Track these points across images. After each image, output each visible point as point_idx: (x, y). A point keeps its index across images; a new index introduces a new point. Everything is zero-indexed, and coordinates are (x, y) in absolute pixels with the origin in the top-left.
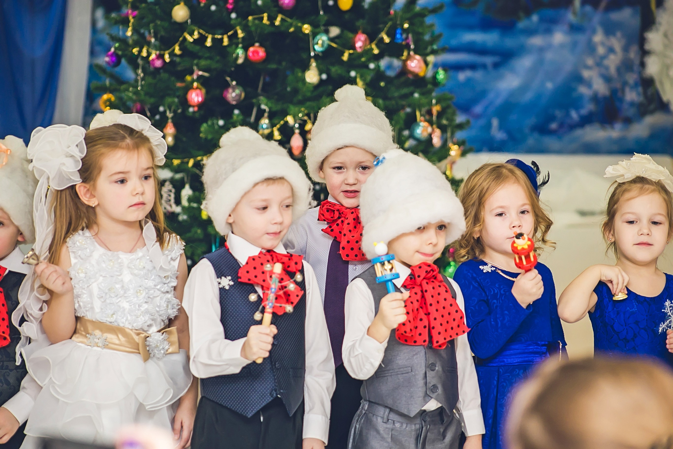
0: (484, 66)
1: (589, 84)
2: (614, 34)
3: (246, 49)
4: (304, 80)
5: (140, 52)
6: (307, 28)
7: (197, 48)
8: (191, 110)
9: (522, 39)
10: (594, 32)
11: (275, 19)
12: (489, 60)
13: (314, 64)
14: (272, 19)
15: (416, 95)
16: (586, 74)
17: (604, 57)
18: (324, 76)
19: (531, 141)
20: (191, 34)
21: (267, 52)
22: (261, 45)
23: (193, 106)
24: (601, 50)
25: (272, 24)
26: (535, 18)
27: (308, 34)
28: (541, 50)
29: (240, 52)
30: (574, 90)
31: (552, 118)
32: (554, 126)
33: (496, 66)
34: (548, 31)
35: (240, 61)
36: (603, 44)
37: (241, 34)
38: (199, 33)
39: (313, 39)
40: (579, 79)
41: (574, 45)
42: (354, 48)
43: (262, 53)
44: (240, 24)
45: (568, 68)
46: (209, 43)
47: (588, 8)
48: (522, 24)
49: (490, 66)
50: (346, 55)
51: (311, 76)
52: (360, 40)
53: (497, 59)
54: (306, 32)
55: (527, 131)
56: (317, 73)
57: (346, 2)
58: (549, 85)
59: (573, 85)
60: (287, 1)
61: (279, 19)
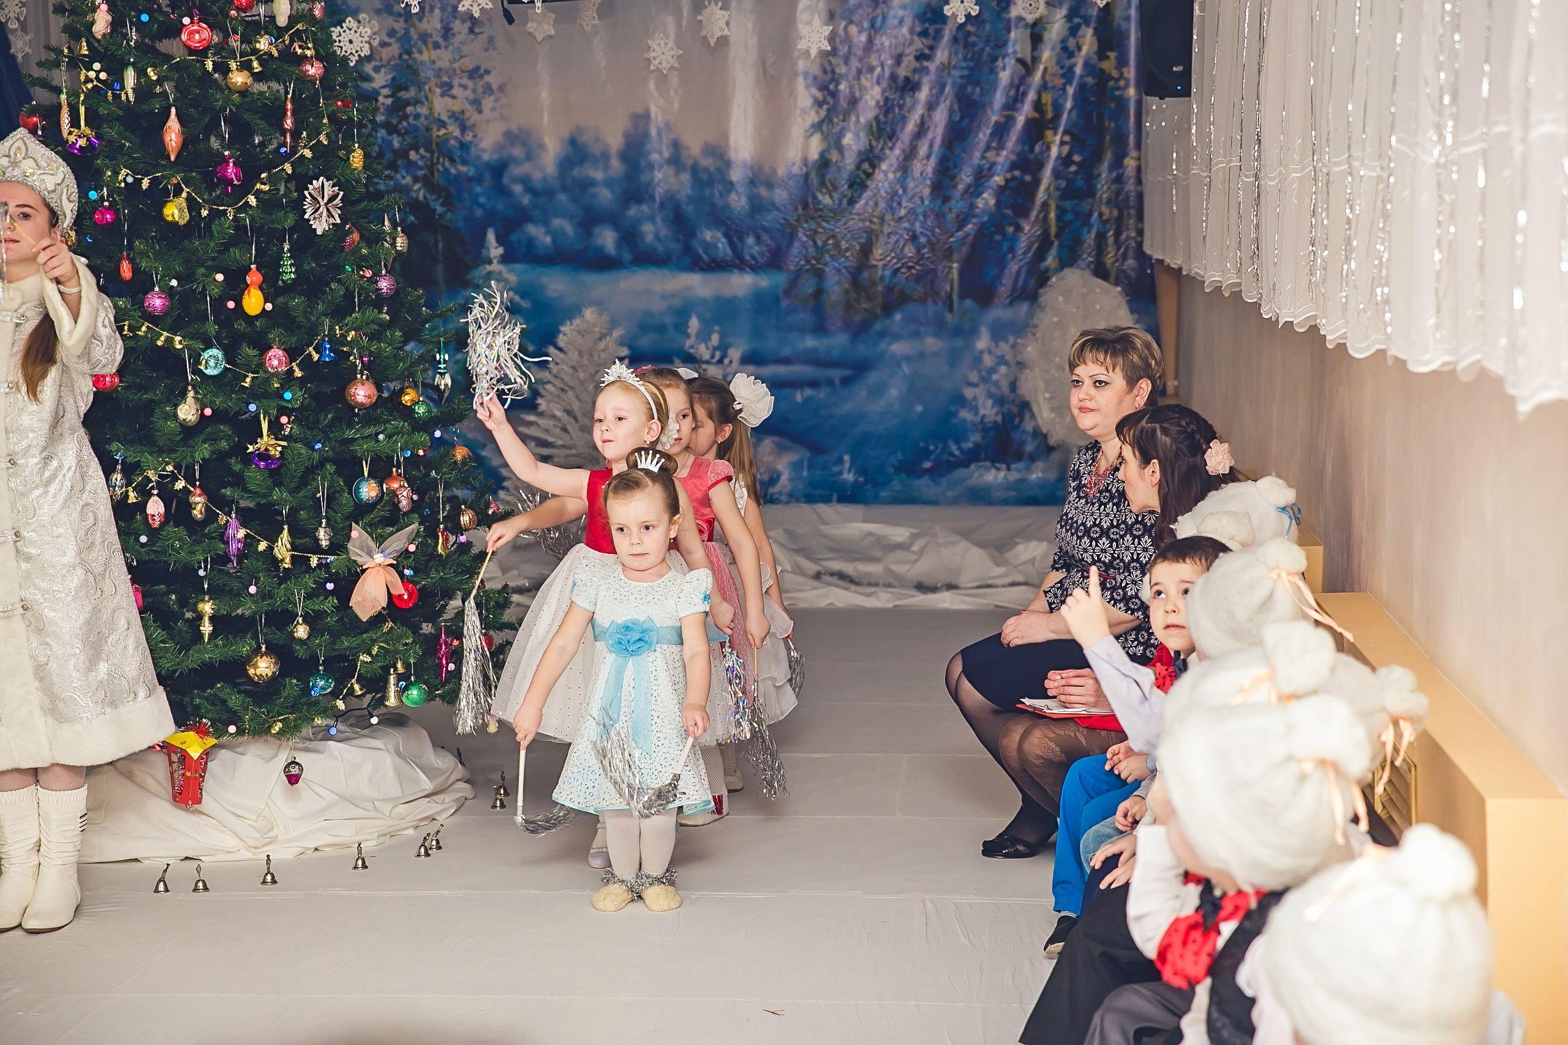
0: (830, 382)
1: (975, 409)
12: (836, 374)
13: (191, 394)
14: (134, 328)
15: (381, 437)
16: (969, 393)
17: (992, 370)
18: (208, 412)
24: (988, 361)
25: (135, 336)
26: (898, 317)
27: (183, 350)
30: (955, 414)
31: (926, 454)
32: (927, 465)
33: (846, 381)
36: (990, 352)
39: (196, 356)
40: (961, 401)
42: (261, 367)
47: (969, 303)
49: (837, 382)
50: (248, 380)
51: (187, 411)
52: (276, 359)
53: (847, 372)
54: (179, 347)
55: (891, 470)
56: (194, 407)
57: (254, 302)
58: (919, 408)
59: (952, 409)
60: (156, 302)
61: (144, 329)
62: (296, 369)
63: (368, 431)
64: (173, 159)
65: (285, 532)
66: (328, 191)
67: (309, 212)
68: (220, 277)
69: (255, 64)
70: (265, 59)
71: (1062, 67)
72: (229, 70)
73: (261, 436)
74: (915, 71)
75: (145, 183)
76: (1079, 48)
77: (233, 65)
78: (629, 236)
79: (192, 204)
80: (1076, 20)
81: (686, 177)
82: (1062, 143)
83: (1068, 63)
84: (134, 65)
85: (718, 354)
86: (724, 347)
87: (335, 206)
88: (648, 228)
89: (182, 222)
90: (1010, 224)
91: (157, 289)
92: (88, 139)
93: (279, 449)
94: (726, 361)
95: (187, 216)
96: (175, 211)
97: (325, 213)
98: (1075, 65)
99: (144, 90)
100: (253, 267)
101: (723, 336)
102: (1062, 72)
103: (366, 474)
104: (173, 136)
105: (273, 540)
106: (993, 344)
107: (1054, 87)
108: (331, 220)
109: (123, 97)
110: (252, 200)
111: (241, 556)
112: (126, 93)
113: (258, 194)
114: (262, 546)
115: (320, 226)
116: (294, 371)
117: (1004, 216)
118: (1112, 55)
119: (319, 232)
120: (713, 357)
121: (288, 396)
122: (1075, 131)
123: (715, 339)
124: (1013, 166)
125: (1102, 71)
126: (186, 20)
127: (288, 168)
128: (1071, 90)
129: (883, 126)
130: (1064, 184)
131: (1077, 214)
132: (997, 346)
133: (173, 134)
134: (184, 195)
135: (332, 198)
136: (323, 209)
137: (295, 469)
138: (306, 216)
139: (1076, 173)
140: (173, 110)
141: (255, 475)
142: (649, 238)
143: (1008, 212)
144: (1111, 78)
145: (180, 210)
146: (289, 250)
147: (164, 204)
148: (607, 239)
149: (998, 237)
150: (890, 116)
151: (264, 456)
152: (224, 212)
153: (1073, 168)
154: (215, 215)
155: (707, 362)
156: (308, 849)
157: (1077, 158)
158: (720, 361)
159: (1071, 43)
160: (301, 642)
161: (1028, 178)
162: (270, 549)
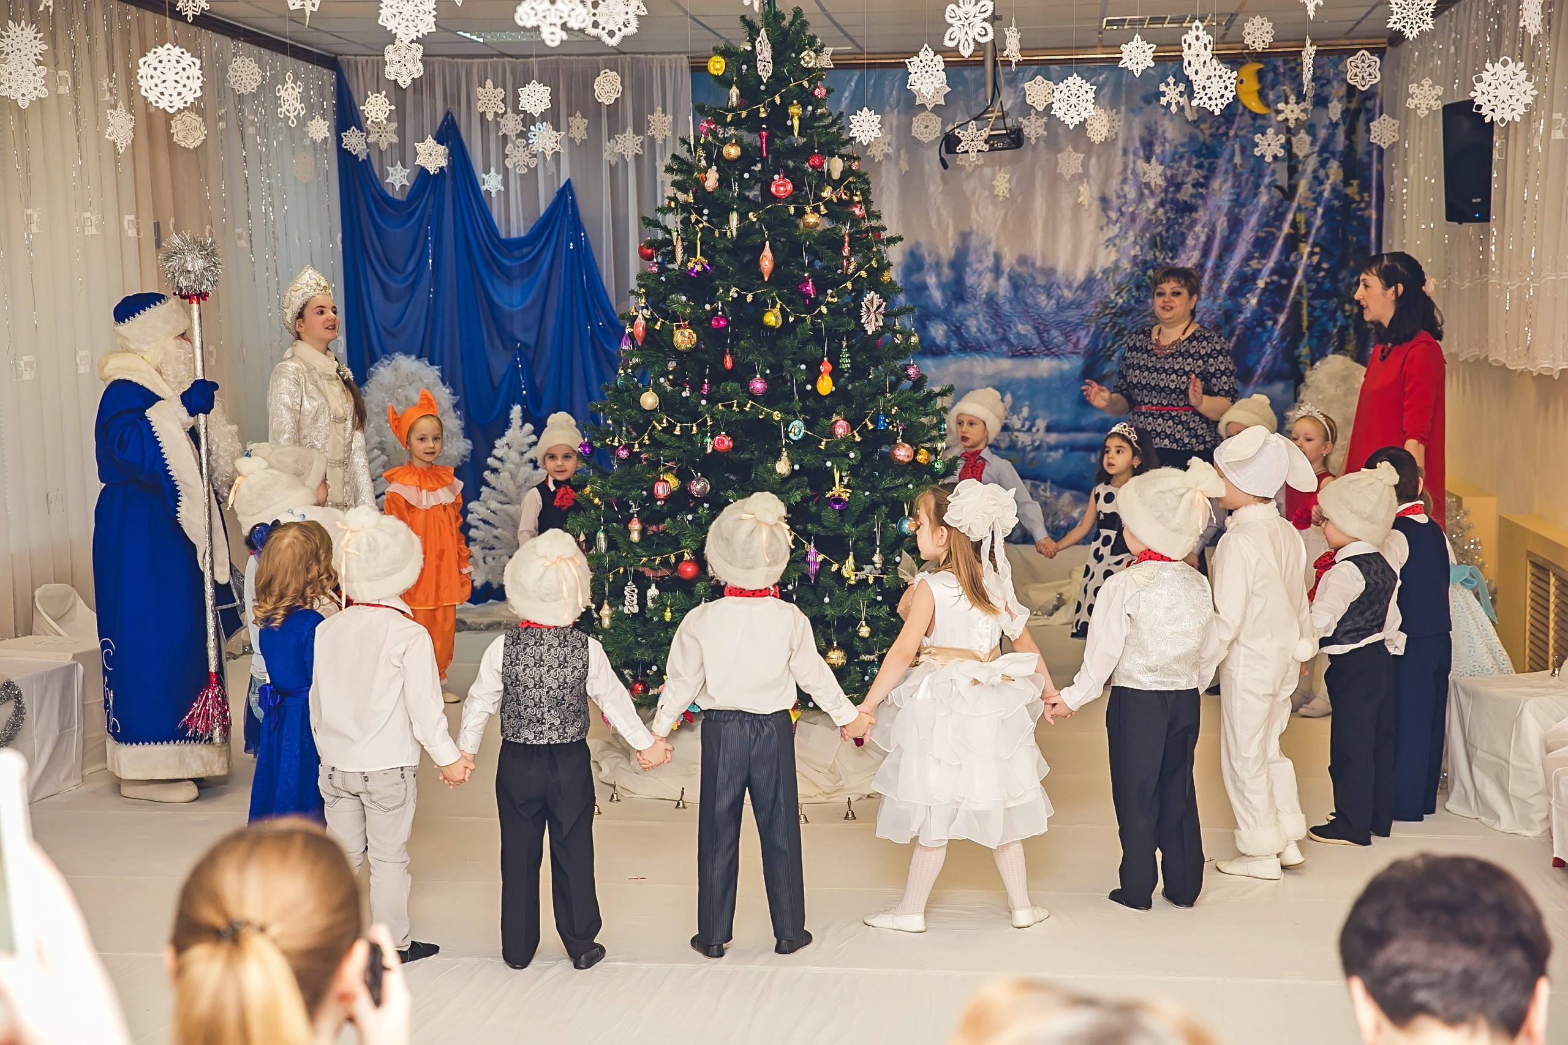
3: (712, 437)
4: (774, 470)
5: (613, 441)
6: (777, 416)
7: (666, 437)
8: (659, 503)
11: (746, 406)
13: (785, 454)
14: (741, 406)
15: (910, 486)
18: (797, 467)
20: (660, 422)
21: (733, 440)
22: (728, 434)
23: (661, 500)
25: (742, 411)
27: (779, 422)
29: (709, 440)
35: (709, 450)
37: (709, 423)
38: (667, 420)
39: (787, 426)
42: (832, 434)
43: (728, 443)
44: (708, 411)
46: (677, 432)
50: (823, 443)
51: (783, 467)
52: (841, 428)
54: (777, 419)
56: (788, 463)
57: (825, 386)
60: (758, 386)
61: (749, 405)
62: (856, 434)
63: (899, 482)
64: (766, 279)
65: (851, 557)
66: (876, 302)
67: (864, 318)
68: (803, 367)
69: (822, 208)
70: (828, 203)
71: (1314, 193)
72: (805, 213)
73: (834, 485)
74: (1192, 196)
75: (749, 298)
76: (1328, 177)
77: (808, 209)
78: (957, 330)
79: (784, 315)
80: (1326, 155)
81: (1004, 282)
82: (1311, 254)
83: (1318, 189)
84: (737, 210)
85: (1027, 424)
86: (1032, 419)
87: (880, 313)
88: (972, 325)
89: (778, 326)
90: (1269, 319)
91: (758, 376)
92: (703, 266)
93: (848, 495)
94: (1034, 430)
95: (780, 321)
96: (772, 318)
97: (874, 319)
98: (1324, 190)
99: (746, 230)
100: (825, 359)
101: (1032, 409)
102: (1313, 196)
103: (907, 514)
104: (767, 263)
105: (842, 562)
107: (1306, 208)
108: (877, 324)
109: (729, 234)
110: (824, 310)
111: (817, 575)
112: (731, 231)
113: (828, 304)
114: (835, 567)
115: (870, 329)
116: (855, 437)
117: (1265, 313)
118: (1355, 182)
119: (870, 333)
120: (1023, 426)
121: (852, 455)
122: (1324, 244)
123: (1025, 412)
124: (1273, 272)
125: (1347, 195)
126: (776, 177)
127: (849, 285)
128: (1320, 211)
129: (1165, 241)
130: (1314, 286)
131: (1324, 310)
133: (767, 262)
134: (778, 306)
135: (879, 307)
136: (872, 316)
137: (856, 510)
138: (862, 321)
139: (1324, 277)
140: (767, 243)
141: (829, 515)
142: (974, 330)
143: (1268, 309)
144: (1355, 201)
145: (776, 317)
146: (846, 347)
147: (764, 313)
148: (938, 332)
149: (1259, 330)
150: (1171, 232)
151: (838, 500)
152: (804, 319)
153: (1322, 274)
154: (799, 320)
155: (1019, 430)
156: (864, 795)
157: (1325, 266)
158: (1030, 430)
159: (1321, 173)
160: (862, 639)
161: (1284, 282)
162: (840, 569)
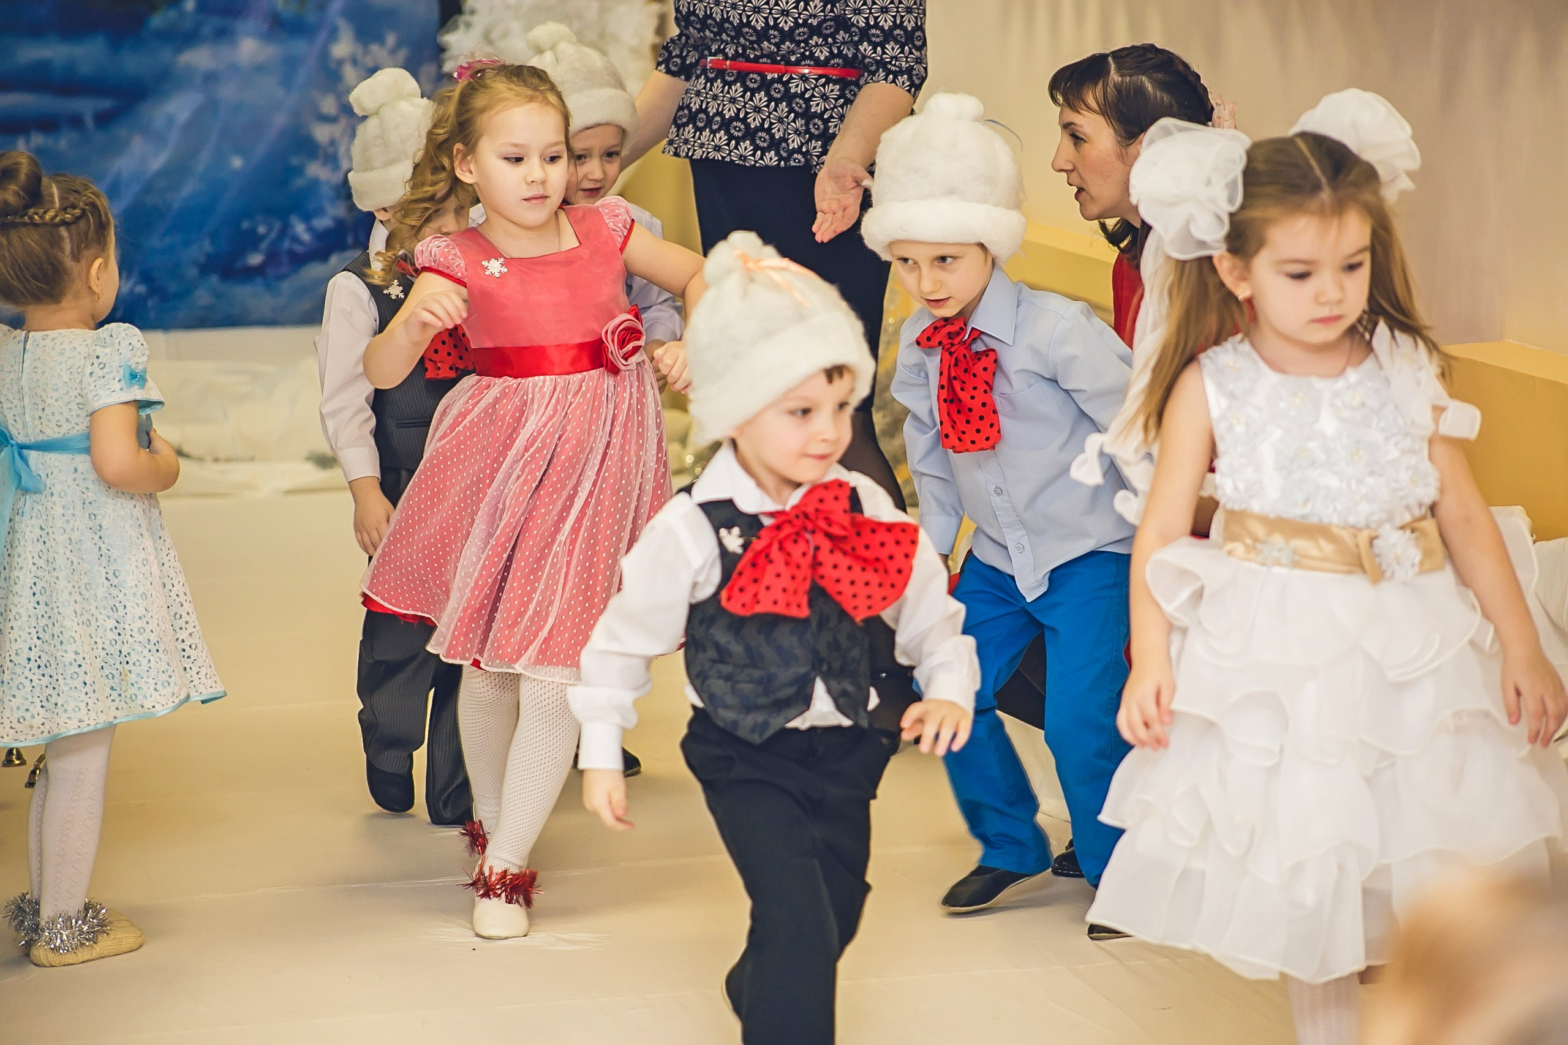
0: (76, 122)
1: (332, 159)
2: (380, 40)
9: (165, 54)
10: (333, 35)
12: (87, 107)
16: (321, 133)
19: (202, 297)
24: (352, 77)
28: (211, 78)
30: (299, 171)
31: (252, 241)
32: (255, 259)
33: (104, 120)
34: (223, 35)
36: (354, 62)
40: (307, 146)
41: (290, 65)
45: (280, 120)
48: (157, 21)
49: (89, 121)
53: (107, 104)
55: (193, 272)
58: (237, 163)
59: (295, 161)
106: (360, 52)
132: (366, 52)
